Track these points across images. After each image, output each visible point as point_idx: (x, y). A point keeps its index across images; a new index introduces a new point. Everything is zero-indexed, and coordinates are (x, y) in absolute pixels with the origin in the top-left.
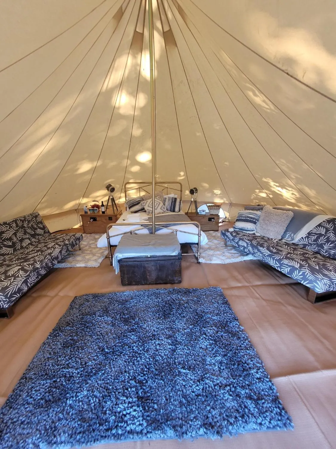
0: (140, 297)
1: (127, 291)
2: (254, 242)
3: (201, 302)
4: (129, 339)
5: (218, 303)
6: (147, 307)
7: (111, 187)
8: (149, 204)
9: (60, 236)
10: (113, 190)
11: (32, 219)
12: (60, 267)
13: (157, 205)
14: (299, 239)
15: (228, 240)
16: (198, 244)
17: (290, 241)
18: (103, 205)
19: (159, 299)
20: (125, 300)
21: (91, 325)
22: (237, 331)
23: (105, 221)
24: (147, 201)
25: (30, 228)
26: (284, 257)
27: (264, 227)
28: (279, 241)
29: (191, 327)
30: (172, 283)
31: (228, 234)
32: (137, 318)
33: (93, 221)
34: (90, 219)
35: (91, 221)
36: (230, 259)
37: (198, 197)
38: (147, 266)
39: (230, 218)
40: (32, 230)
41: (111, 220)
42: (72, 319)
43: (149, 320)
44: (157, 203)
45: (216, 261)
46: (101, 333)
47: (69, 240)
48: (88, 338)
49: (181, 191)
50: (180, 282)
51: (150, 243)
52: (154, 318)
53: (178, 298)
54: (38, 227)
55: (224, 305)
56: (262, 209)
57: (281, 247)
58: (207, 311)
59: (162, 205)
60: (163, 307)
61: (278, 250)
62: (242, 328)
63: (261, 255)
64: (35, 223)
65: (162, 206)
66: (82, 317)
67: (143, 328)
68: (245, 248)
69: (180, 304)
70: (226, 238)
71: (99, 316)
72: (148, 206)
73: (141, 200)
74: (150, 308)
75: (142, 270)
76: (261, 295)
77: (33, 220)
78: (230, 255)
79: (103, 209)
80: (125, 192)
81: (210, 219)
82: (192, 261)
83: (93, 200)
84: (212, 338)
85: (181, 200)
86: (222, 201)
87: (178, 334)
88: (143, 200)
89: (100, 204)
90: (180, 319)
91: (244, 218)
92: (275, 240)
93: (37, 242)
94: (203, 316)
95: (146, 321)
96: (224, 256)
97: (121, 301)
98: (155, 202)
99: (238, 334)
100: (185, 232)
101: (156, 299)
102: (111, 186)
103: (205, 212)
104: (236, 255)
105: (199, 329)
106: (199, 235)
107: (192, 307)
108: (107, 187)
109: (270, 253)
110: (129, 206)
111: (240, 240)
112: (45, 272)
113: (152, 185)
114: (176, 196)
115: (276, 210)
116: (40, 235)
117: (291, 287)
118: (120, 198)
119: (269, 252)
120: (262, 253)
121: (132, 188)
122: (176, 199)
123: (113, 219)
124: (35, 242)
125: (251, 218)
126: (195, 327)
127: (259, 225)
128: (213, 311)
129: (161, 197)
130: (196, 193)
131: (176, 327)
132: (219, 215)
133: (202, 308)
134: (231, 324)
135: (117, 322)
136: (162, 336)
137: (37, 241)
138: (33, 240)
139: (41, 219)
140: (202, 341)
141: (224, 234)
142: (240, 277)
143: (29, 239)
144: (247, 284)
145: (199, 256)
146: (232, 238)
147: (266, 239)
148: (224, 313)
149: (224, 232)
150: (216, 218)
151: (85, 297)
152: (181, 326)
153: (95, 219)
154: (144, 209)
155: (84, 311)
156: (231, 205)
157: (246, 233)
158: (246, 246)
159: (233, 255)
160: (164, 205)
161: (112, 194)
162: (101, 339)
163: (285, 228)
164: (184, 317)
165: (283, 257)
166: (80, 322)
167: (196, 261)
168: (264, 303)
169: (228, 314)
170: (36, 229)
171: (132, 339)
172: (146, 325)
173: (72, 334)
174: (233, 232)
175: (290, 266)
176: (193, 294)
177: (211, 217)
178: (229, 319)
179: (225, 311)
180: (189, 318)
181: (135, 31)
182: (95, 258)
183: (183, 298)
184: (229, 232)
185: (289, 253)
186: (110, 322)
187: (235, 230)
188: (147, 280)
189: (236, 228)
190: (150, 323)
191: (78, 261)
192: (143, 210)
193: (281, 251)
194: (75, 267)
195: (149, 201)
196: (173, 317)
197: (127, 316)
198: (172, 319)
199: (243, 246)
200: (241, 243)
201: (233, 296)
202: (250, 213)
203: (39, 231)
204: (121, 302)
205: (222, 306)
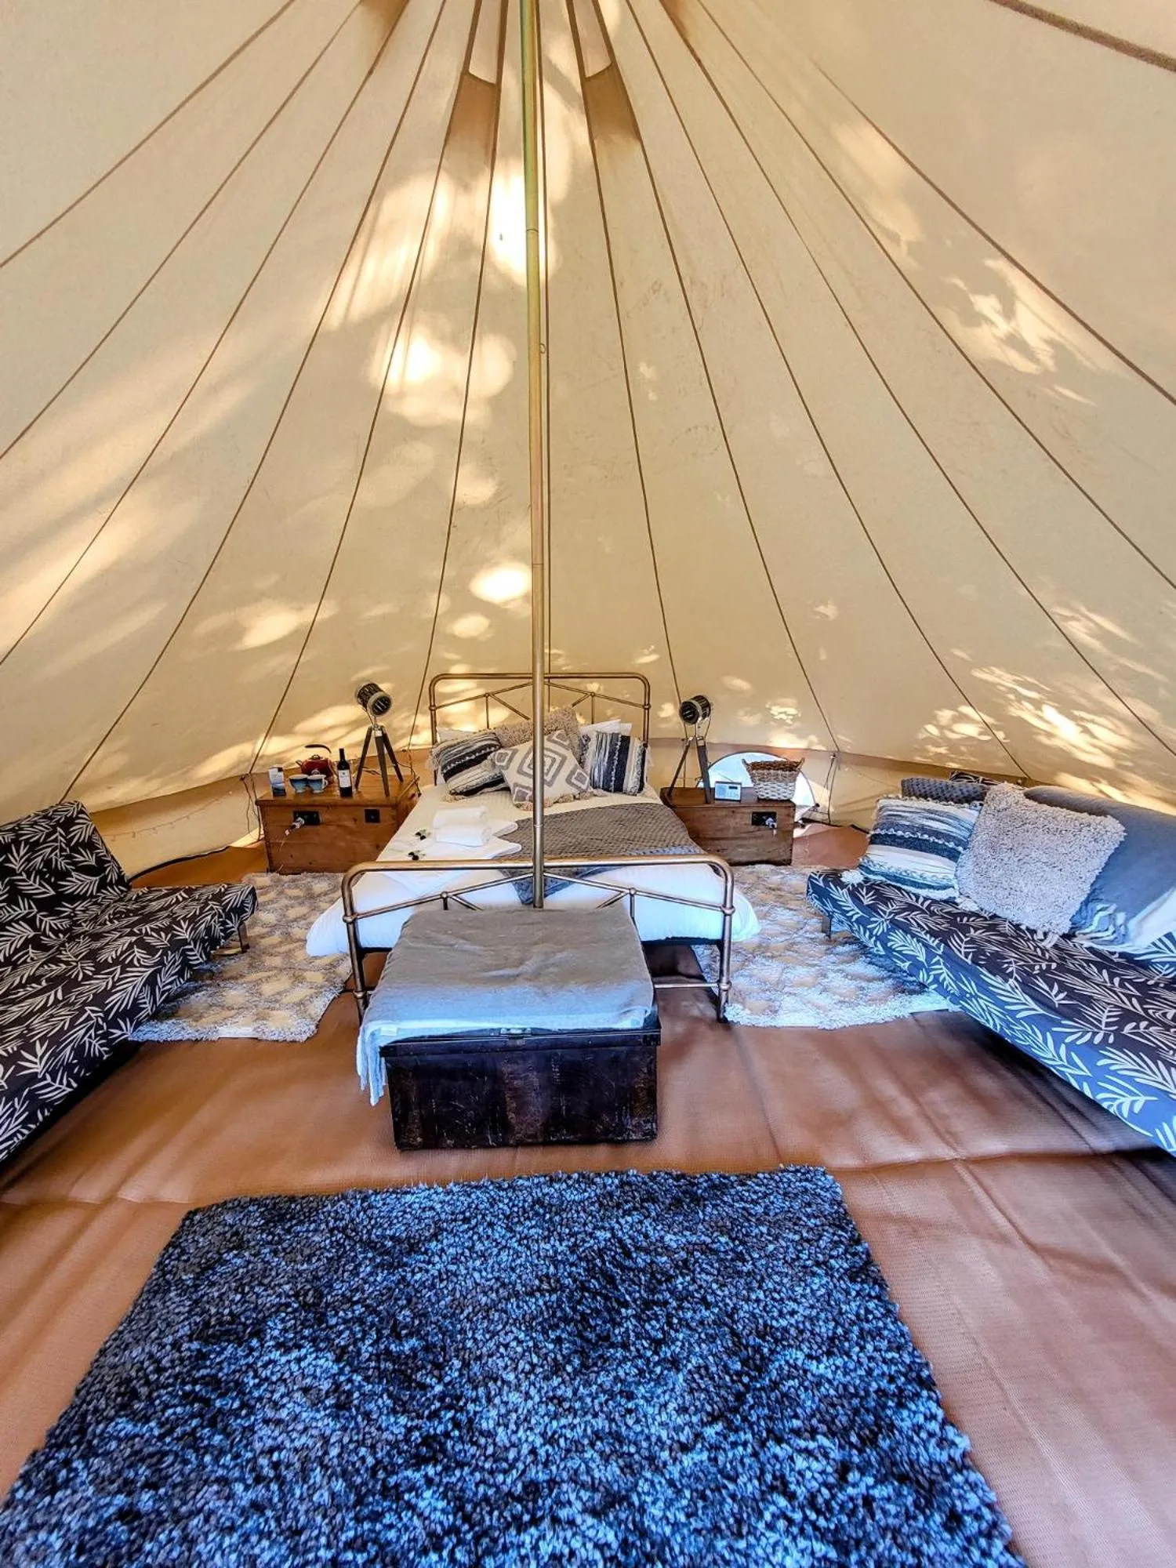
0: (473, 1222)
1: (416, 1185)
2: (960, 948)
3: (749, 1267)
4: (406, 1515)
5: (830, 1272)
6: (504, 1285)
7: (378, 695)
8: (523, 762)
9: (162, 902)
10: (383, 706)
11: (49, 835)
12: (155, 1037)
13: (556, 766)
14: (1154, 939)
15: (842, 918)
16: (719, 943)
17: (1111, 942)
18: (343, 765)
19: (561, 1240)
20: (408, 1238)
21: (236, 1405)
22: (939, 1464)
23: (349, 824)
24: (515, 752)
25: (39, 872)
26: (1111, 1039)
27: (995, 875)
28: (1063, 944)
29: (710, 1432)
30: (615, 1138)
31: (842, 895)
32: (457, 1364)
33: (307, 823)
34: (295, 820)
35: (298, 825)
36: (853, 1005)
37: (712, 729)
38: (507, 1069)
39: (832, 810)
40: (48, 881)
41: (377, 820)
42: (151, 1356)
43: (511, 1377)
44: (554, 760)
45: (795, 1015)
46: (275, 1466)
47: (193, 920)
48: (209, 1497)
49: (647, 707)
50: (651, 1136)
51: (521, 962)
52: (533, 1366)
53: (646, 1236)
54: (74, 864)
55: (858, 1287)
56: (981, 797)
57: (1084, 978)
58: (784, 1323)
59: (571, 767)
60: (577, 1295)
61: (1072, 993)
62: (963, 1443)
63: (993, 1008)
64: (62, 850)
65: (573, 772)
66: (199, 1351)
67: (482, 1433)
68: (917, 965)
69: (653, 1274)
70: (830, 907)
71: (278, 1346)
72: (520, 772)
73: (490, 746)
74: (517, 1295)
75: (487, 1088)
76: (1015, 1217)
77: (56, 840)
78: (854, 984)
79: (345, 779)
80: (433, 709)
81: (758, 820)
82: (695, 1012)
83: (309, 741)
84: (822, 1522)
85: (645, 746)
86: (802, 744)
87: (653, 1484)
88: (501, 747)
89: (335, 758)
90: (658, 1382)
91: (907, 835)
92: (1045, 934)
93: (64, 932)
94: (763, 1357)
95: (495, 1381)
96: (825, 990)
97: (389, 1244)
98: (543, 755)
99: (946, 1484)
100: (667, 898)
101: (547, 1239)
102: (377, 689)
103: (738, 792)
104: (876, 985)
105: (749, 1450)
106: (726, 909)
107: (709, 1298)
108: (359, 696)
109: (1042, 1012)
110: (444, 767)
111: (892, 930)
112: (69, 1085)
113: (534, 684)
114: (625, 729)
115: (1045, 807)
116: (82, 897)
117: (1137, 1167)
118: (413, 730)
119: (1033, 1005)
120: (1001, 1004)
121: (456, 698)
122: (626, 740)
123: (381, 817)
124: (56, 932)
125: (937, 834)
126: (732, 1438)
127: (970, 866)
128: (811, 1319)
129: (569, 730)
130: (704, 716)
131: (638, 1428)
132: (793, 800)
133: (758, 1301)
134: (905, 1413)
135: (360, 1387)
136: (573, 1497)
137: (66, 923)
138: (50, 921)
139: (90, 831)
140: (773, 1537)
141: (819, 891)
142: (906, 1107)
143: (31, 922)
144: (943, 1152)
145: (724, 993)
146: (856, 913)
147: (1007, 928)
148: (861, 1336)
149: (821, 884)
150: (781, 812)
151: (229, 1218)
152: (661, 1424)
153: (312, 819)
154: (500, 780)
155: (213, 1310)
156: (837, 757)
157: (917, 897)
158: (922, 958)
159: (864, 984)
160: (581, 763)
161: (382, 721)
162: (274, 1508)
163: (1087, 888)
164: (675, 1363)
165: (1106, 1036)
166: (184, 1383)
167: (711, 1013)
168: (1037, 1268)
169: (884, 1344)
170: (64, 875)
171: (420, 1515)
172: (493, 1413)
173: (132, 1474)
174: (860, 885)
175: (1145, 1089)
176: (709, 1210)
177: (763, 810)
178: (892, 1379)
179: (866, 1326)
180: (699, 1368)
181: (465, 72)
182: (301, 992)
183: (668, 1238)
184: (843, 886)
185: (1127, 1016)
186: (325, 1386)
187: (867, 880)
188: (507, 1127)
189: (873, 873)
190: (514, 1398)
191: (230, 1008)
192: (497, 783)
193: (1088, 1000)
194: (215, 1037)
195: (524, 748)
196: (625, 1359)
197: (407, 1347)
198: (621, 1373)
199: (908, 957)
200: (897, 940)
201: (887, 1218)
202: (930, 811)
203: (77, 883)
204: (387, 1252)
205: (848, 1293)
